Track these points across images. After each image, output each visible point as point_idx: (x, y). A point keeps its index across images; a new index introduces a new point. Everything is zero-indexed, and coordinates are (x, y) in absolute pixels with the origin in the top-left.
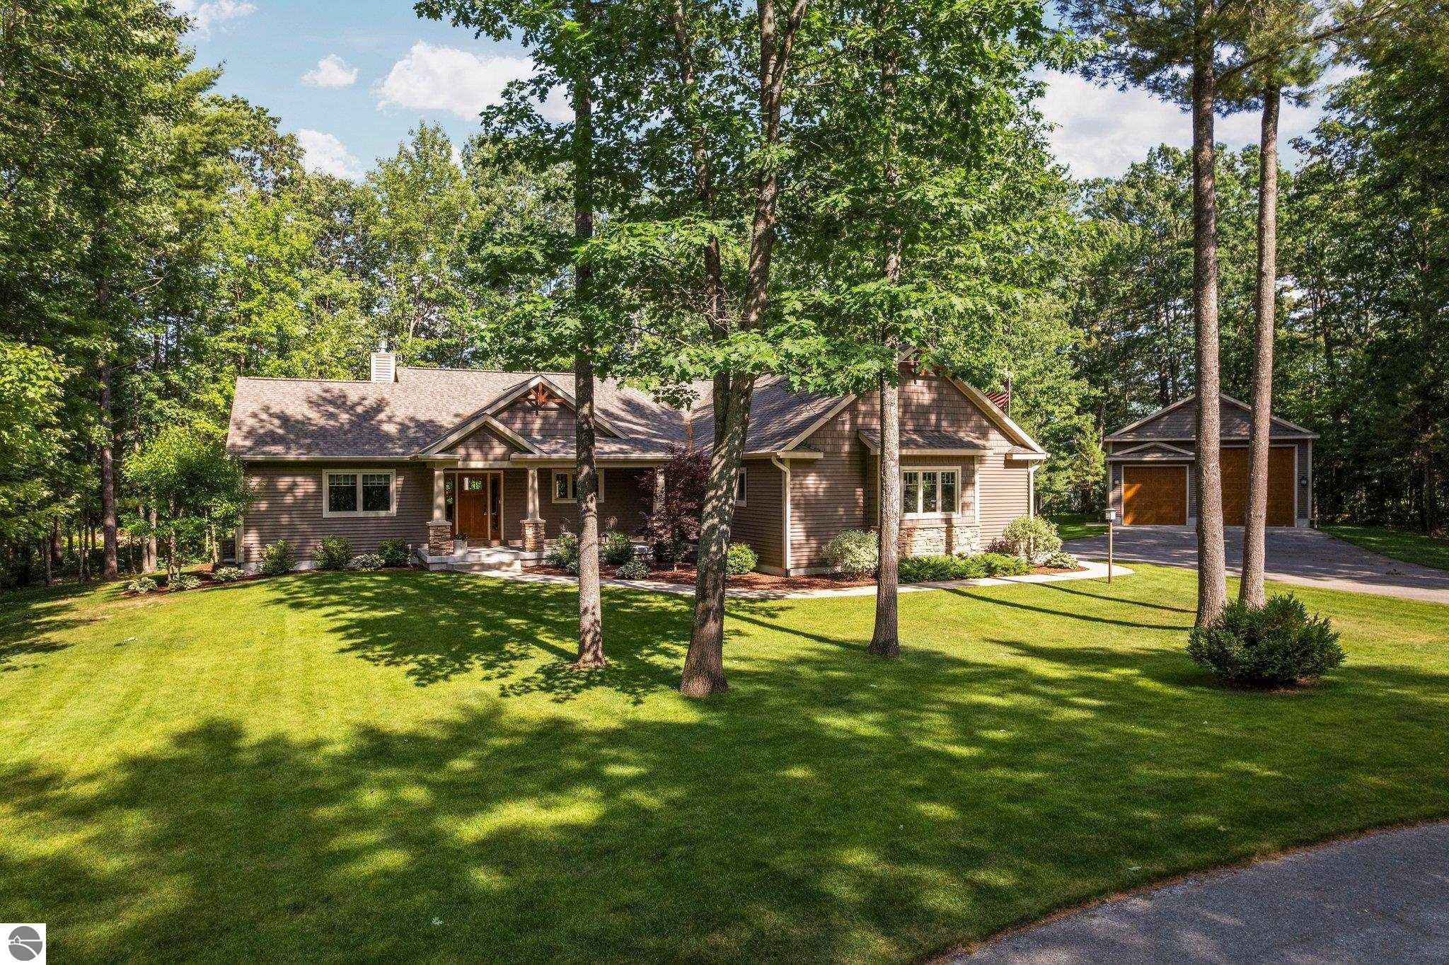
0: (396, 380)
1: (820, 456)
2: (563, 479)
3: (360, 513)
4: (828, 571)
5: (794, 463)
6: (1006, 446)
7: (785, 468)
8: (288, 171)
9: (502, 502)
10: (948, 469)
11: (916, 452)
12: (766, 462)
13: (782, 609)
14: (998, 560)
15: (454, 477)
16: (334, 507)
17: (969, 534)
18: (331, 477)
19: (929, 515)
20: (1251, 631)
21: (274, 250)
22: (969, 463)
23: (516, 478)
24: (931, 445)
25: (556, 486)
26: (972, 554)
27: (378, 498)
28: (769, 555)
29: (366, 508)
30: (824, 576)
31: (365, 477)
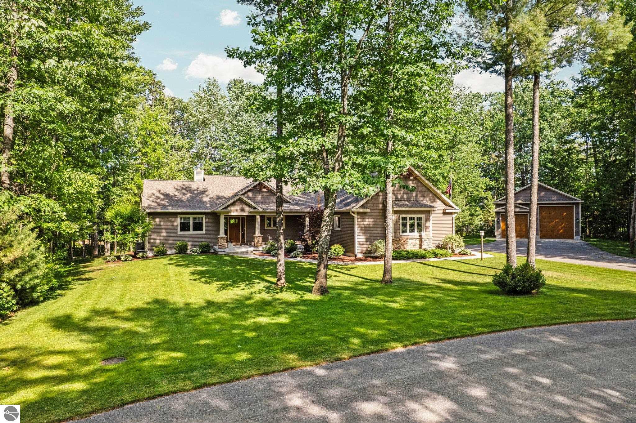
0: (204, 180)
1: (368, 211)
2: (269, 219)
3: (191, 232)
4: (373, 255)
5: (358, 213)
6: (443, 207)
7: (355, 215)
8: (159, 95)
9: (246, 228)
10: (419, 216)
11: (407, 209)
12: (347, 213)
13: (352, 268)
14: (439, 251)
15: (228, 218)
16: (182, 230)
17: (427, 241)
18: (181, 218)
19: (412, 234)
20: (513, 274)
21: (156, 129)
22: (428, 213)
23: (251, 219)
24: (412, 206)
25: (266, 221)
26: (429, 249)
27: (198, 226)
28: (349, 248)
29: (193, 231)
30: (370, 257)
31: (193, 218)
